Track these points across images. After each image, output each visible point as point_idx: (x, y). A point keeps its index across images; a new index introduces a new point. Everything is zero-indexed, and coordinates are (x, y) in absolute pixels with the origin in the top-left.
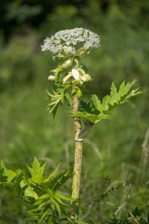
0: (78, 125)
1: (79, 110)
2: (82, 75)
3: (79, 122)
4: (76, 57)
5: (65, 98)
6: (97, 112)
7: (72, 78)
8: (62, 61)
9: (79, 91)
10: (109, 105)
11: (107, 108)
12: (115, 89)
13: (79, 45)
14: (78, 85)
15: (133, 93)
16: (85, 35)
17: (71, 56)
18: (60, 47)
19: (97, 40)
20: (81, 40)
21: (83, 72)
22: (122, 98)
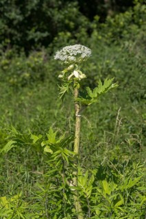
0: (78, 106)
1: (78, 97)
2: (80, 74)
3: (79, 104)
4: (77, 63)
5: (69, 89)
6: (90, 98)
7: (74, 76)
8: (68, 65)
9: (79, 85)
10: (98, 94)
11: (96, 95)
12: (101, 83)
13: (78, 55)
14: (78, 81)
15: (113, 86)
16: (82, 49)
17: (73, 62)
18: (66, 57)
19: (90, 52)
20: (80, 52)
21: (81, 72)
22: (106, 89)
